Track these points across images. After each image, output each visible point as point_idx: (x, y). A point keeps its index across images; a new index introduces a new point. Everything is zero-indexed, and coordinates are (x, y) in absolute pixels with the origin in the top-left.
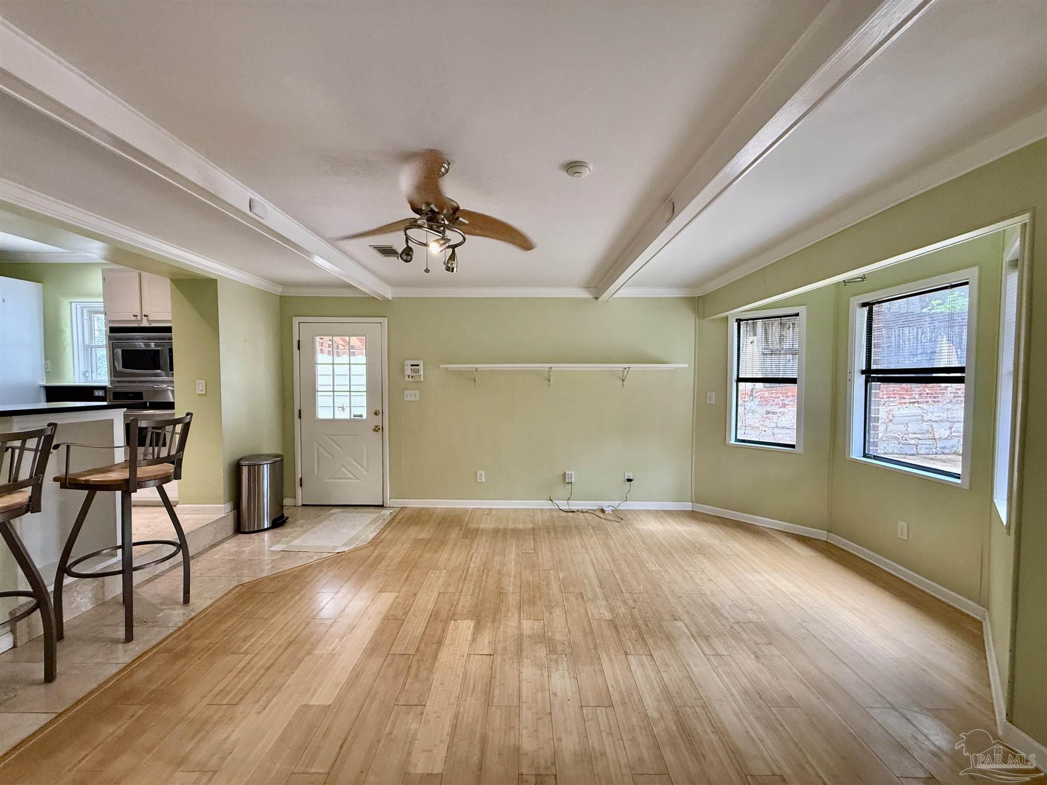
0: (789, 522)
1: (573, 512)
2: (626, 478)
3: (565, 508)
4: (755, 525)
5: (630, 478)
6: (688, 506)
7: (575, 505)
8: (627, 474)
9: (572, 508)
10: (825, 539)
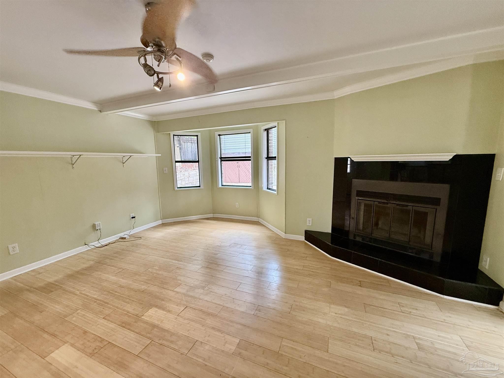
0: (201, 215)
1: (106, 245)
2: (131, 217)
3: (99, 245)
4: (191, 220)
5: (133, 216)
6: (160, 222)
7: (104, 241)
8: (131, 215)
9: (104, 243)
10: (213, 217)
